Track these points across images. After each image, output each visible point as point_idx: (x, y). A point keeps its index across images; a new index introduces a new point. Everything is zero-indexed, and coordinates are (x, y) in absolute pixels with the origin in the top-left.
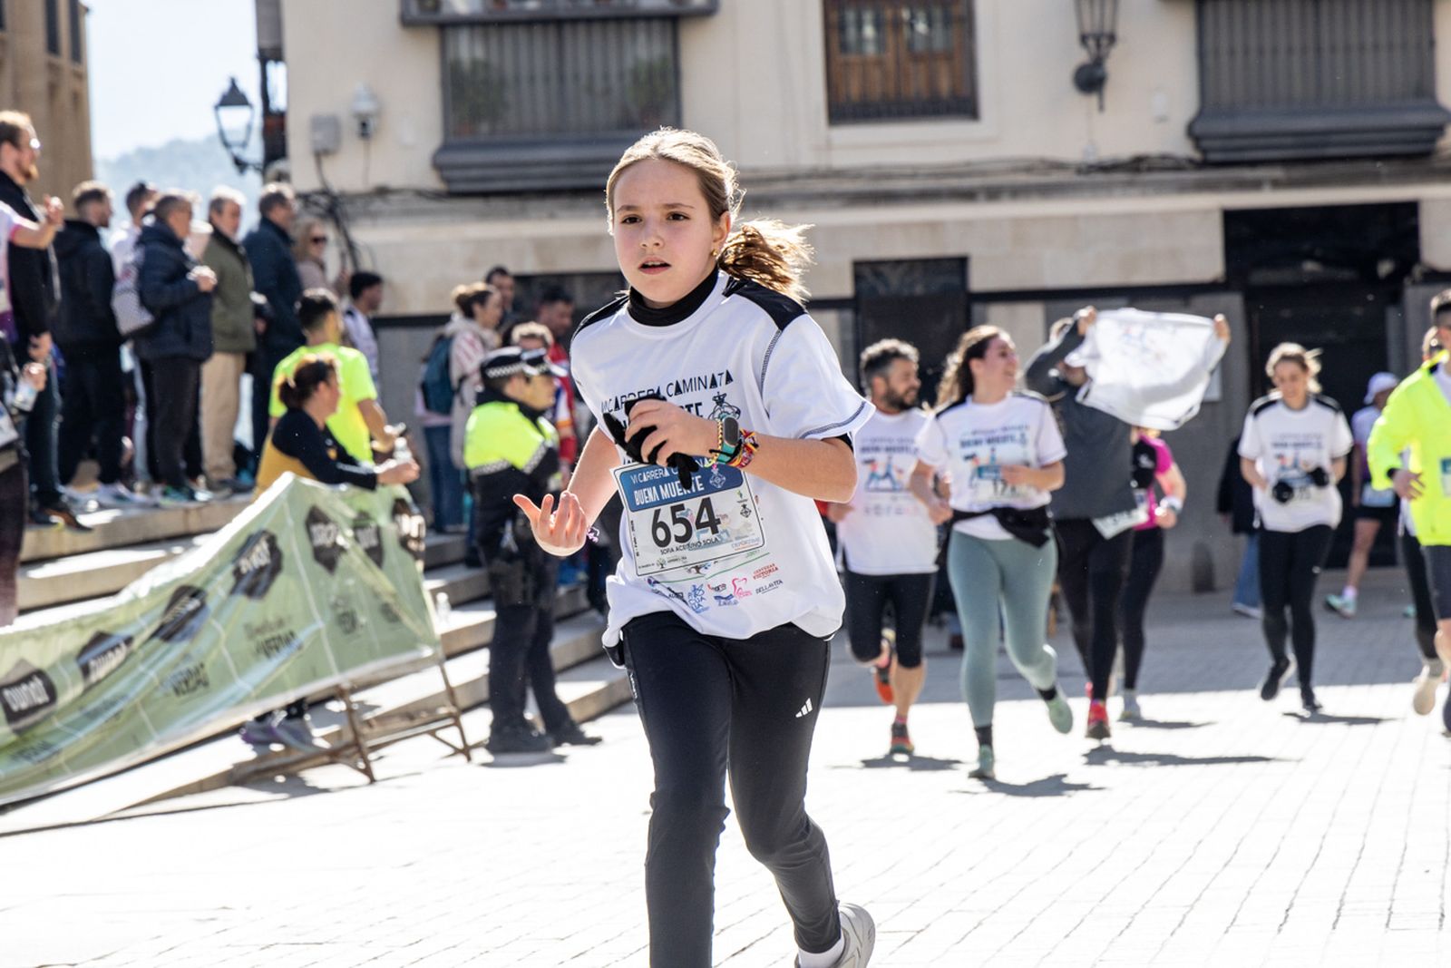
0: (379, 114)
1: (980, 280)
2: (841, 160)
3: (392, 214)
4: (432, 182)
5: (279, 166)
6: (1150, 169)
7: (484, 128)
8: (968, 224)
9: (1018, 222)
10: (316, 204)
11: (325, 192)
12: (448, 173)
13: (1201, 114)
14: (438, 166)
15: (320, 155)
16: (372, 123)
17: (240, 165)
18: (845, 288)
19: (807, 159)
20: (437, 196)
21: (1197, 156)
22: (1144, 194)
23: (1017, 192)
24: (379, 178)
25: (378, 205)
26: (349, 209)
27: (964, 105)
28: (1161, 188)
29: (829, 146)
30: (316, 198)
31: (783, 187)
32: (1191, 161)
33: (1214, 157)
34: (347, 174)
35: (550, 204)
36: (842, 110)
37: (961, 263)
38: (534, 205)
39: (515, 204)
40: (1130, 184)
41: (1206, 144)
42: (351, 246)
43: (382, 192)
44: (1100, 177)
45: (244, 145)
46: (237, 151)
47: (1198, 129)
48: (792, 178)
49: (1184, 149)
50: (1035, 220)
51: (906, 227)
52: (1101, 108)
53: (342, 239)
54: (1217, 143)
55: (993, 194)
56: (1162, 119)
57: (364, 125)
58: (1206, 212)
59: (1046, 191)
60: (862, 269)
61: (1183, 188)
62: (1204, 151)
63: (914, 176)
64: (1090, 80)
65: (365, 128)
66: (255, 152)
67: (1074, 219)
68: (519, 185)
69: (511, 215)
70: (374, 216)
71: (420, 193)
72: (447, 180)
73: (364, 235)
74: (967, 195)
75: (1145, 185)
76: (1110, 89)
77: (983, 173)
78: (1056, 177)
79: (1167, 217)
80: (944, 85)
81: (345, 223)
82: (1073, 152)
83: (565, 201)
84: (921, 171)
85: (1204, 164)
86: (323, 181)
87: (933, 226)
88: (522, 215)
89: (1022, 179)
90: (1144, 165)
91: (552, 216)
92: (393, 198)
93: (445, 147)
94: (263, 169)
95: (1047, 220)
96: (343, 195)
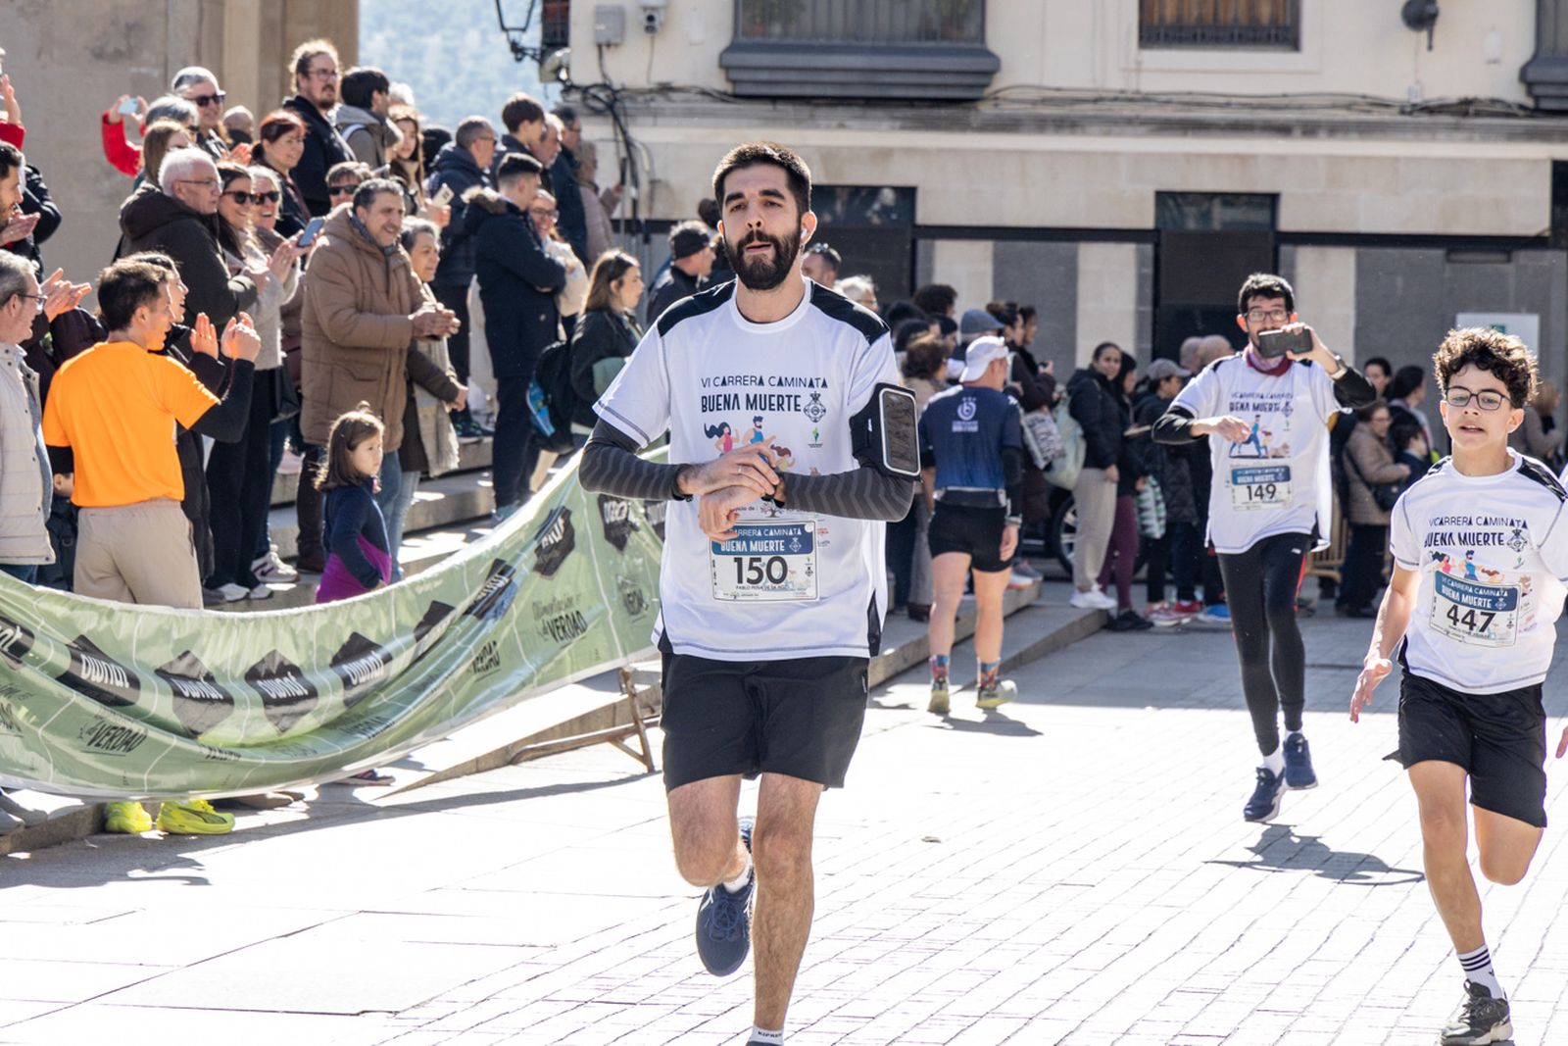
0: (666, 7)
1: (1290, 220)
2: (1150, 85)
3: (674, 114)
4: (718, 82)
5: (559, 54)
6: (1478, 114)
7: (777, 29)
8: (1282, 159)
9: (1333, 160)
10: (595, 97)
11: (605, 87)
12: (735, 75)
13: (1535, 57)
14: (725, 67)
15: (602, 47)
16: (659, 17)
17: (517, 50)
18: (1147, 220)
19: (1115, 82)
20: (723, 97)
21: (1530, 103)
22: (1470, 140)
23: (1335, 129)
24: (661, 75)
25: (660, 102)
26: (628, 104)
27: (1285, 34)
28: (1488, 134)
29: (1139, 69)
30: (593, 91)
31: (1087, 109)
32: (1522, 107)
33: (1546, 104)
34: (629, 69)
35: (841, 112)
36: (1154, 33)
37: (1272, 200)
38: (822, 112)
39: (804, 111)
40: (1457, 128)
41: (1538, 90)
42: (629, 144)
43: (665, 89)
44: (1425, 119)
45: (524, 30)
46: (514, 35)
47: (1532, 76)
48: (1096, 101)
49: (1516, 94)
50: (1352, 159)
51: (1215, 158)
52: (1430, 47)
53: (620, 138)
54: (1551, 91)
55: (1310, 130)
56: (1495, 61)
57: (651, 18)
58: (1536, 162)
59: (1365, 130)
60: (1165, 199)
61: (1512, 136)
62: (1537, 98)
63: (1228, 105)
64: (1421, 15)
65: (651, 23)
66: (533, 38)
67: (1396, 159)
68: (809, 91)
69: (799, 123)
70: (655, 114)
71: (704, 93)
72: (734, 82)
73: (643, 133)
74: (1283, 130)
75: (1472, 129)
76: (1439, 27)
77: (1301, 107)
78: (1375, 116)
79: (1493, 164)
80: (1265, 12)
81: (622, 119)
82: (1397, 90)
83: (856, 111)
84: (1234, 100)
85: (1536, 112)
86: (604, 76)
87: (1243, 159)
88: (811, 122)
89: (1342, 115)
90: (1471, 109)
91: (841, 126)
92: (674, 96)
93: (733, 48)
94: (541, 57)
95: (1367, 159)
96: (624, 89)
